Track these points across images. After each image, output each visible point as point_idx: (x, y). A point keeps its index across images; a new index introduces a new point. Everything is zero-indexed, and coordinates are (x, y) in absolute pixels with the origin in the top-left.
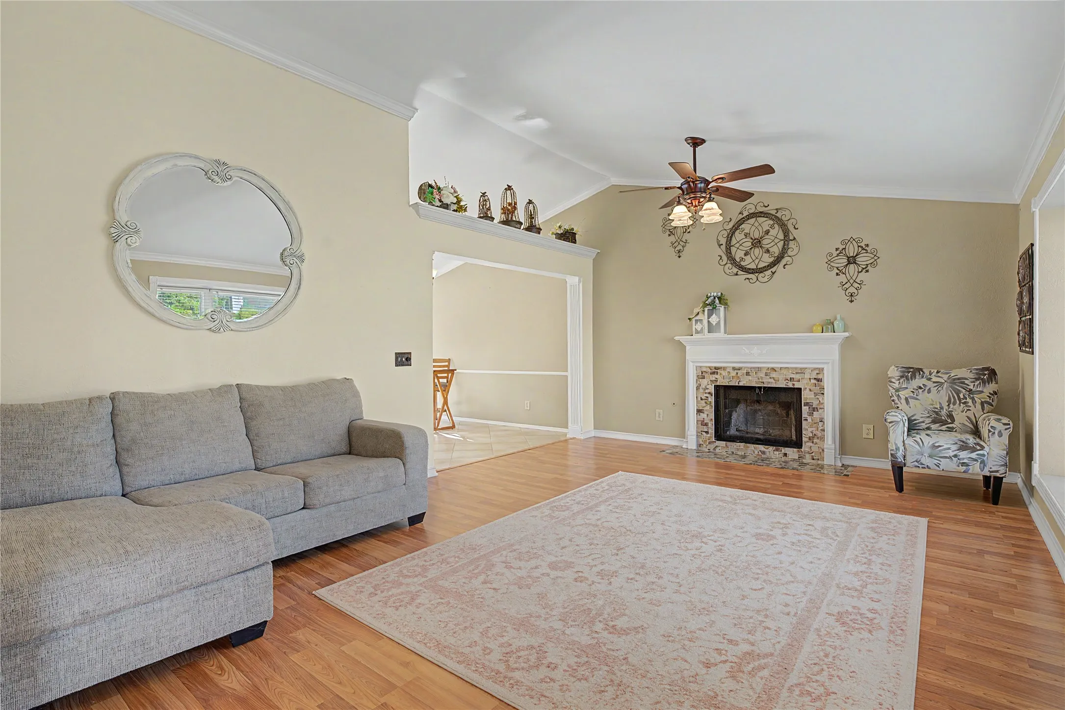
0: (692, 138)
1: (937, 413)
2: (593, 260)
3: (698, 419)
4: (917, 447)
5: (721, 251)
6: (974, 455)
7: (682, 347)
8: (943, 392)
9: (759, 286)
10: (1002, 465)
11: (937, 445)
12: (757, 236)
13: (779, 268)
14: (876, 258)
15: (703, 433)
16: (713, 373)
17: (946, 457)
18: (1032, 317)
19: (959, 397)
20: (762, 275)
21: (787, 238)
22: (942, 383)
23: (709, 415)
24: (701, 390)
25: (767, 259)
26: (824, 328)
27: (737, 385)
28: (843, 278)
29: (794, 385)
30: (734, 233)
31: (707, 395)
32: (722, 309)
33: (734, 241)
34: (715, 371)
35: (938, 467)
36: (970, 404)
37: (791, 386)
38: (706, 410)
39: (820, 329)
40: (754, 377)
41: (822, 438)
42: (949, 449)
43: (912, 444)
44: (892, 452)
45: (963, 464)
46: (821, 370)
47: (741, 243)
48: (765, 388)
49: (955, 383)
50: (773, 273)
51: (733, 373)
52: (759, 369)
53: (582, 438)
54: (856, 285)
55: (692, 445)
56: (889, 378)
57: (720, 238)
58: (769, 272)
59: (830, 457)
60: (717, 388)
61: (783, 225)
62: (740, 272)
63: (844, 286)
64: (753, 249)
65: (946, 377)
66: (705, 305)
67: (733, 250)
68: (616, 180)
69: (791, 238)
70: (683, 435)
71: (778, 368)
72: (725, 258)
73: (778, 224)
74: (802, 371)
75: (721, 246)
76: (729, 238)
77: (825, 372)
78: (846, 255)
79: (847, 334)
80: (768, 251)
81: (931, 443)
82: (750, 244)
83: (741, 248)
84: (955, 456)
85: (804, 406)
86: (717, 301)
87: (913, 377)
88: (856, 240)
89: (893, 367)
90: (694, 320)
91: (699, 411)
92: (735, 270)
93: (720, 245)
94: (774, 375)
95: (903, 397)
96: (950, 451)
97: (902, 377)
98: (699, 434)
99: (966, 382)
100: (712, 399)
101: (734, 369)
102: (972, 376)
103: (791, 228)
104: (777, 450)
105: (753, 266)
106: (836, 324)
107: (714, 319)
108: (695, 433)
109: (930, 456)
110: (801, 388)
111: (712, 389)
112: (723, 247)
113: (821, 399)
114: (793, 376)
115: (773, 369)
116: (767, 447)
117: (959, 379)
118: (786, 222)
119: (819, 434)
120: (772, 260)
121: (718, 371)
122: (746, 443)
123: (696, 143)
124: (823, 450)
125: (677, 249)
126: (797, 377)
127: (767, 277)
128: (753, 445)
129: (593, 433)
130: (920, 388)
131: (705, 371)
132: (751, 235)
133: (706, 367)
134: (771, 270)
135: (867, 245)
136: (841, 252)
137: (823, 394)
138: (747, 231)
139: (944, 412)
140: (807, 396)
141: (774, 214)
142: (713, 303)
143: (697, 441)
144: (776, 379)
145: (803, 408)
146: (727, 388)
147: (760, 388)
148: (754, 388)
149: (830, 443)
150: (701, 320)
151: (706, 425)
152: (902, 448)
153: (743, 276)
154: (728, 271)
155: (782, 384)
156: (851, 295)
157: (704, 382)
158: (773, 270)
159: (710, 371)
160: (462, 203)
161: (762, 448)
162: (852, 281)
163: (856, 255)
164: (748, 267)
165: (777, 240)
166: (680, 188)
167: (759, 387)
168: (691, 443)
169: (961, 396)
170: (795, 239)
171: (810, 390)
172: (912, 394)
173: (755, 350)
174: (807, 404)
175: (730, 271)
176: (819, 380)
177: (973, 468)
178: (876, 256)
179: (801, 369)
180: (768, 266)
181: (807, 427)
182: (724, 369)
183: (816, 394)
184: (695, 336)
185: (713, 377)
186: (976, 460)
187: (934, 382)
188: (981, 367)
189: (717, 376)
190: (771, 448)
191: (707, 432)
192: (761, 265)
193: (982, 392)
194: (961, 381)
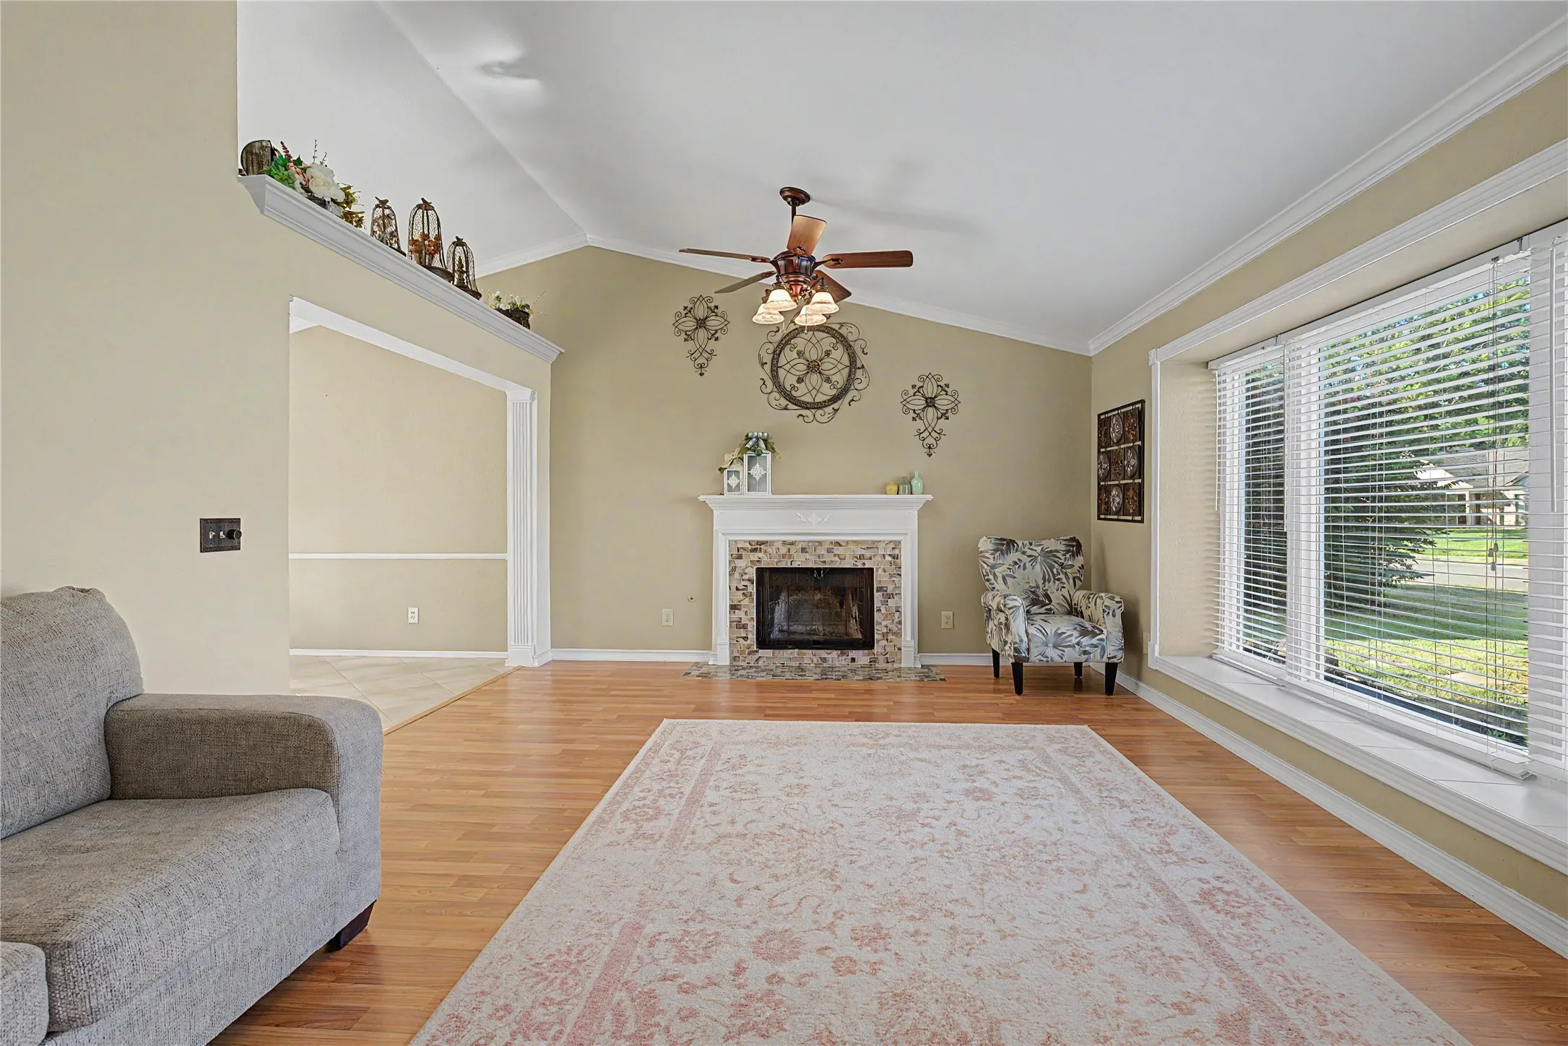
0: (791, 189)
1: (1033, 593)
2: (552, 365)
3: (732, 620)
4: (1041, 635)
5: (765, 373)
6: (1095, 641)
7: (706, 512)
8: (1038, 567)
9: (816, 427)
10: (1120, 649)
11: (1059, 632)
12: (814, 357)
13: (843, 404)
14: (956, 402)
15: (739, 639)
16: (754, 550)
17: (1070, 646)
18: (1143, 480)
19: (1052, 572)
20: (820, 411)
21: (853, 365)
22: (1036, 557)
23: (749, 614)
24: (737, 575)
25: (828, 391)
26: (901, 487)
27: (789, 566)
28: (920, 424)
29: (864, 564)
30: (782, 349)
31: (745, 583)
32: (769, 456)
33: (782, 361)
34: (757, 547)
35: (1062, 658)
36: (1064, 580)
37: (860, 566)
38: (745, 606)
39: (895, 488)
40: (812, 555)
41: (898, 634)
42: (1071, 635)
43: (1035, 633)
44: (1016, 646)
45: (1085, 652)
46: (897, 544)
47: (792, 363)
48: (825, 569)
49: (1048, 557)
50: (836, 411)
51: (783, 550)
52: (820, 543)
53: (536, 665)
54: (934, 435)
55: (725, 660)
56: (982, 552)
57: (763, 353)
58: (829, 409)
59: (909, 658)
60: (760, 572)
61: (848, 346)
62: (791, 406)
63: (922, 436)
64: (809, 375)
65: (1039, 549)
66: (746, 450)
67: (782, 372)
68: (593, 239)
69: (859, 365)
70: (707, 645)
71: (844, 541)
72: (769, 383)
73: (844, 346)
74: (872, 545)
75: (765, 366)
76: (776, 355)
77: (903, 545)
78: (923, 396)
79: (930, 497)
80: (828, 380)
81: (1053, 632)
82: (805, 367)
83: (792, 371)
84: (1078, 644)
85: (877, 591)
86: (762, 444)
87: (1008, 550)
88: (936, 377)
89: (985, 538)
90: (725, 472)
91: (734, 607)
92: (784, 402)
93: (763, 364)
94: (839, 550)
95: (1000, 576)
96: (1073, 638)
97: (996, 550)
98: (733, 642)
99: (1058, 554)
100: (753, 589)
101: (784, 543)
102: (1063, 548)
103: (859, 352)
104: (842, 654)
105: (808, 399)
106: (914, 482)
107: (757, 471)
108: (728, 642)
109: (1055, 646)
110: (872, 569)
111: (752, 573)
112: (768, 367)
113: (896, 582)
114: (863, 552)
115: (838, 544)
116: (829, 651)
117: (1051, 551)
118: (852, 344)
119: (895, 629)
120: (834, 392)
121: (762, 547)
122: (800, 649)
123: (798, 199)
124: (900, 649)
125: (697, 362)
126: (868, 554)
127: (827, 416)
128: (810, 651)
129: (549, 657)
130: (1016, 563)
131: (742, 548)
132: (807, 355)
133: (745, 541)
134: (833, 406)
135: (947, 386)
136: (918, 390)
137: (900, 575)
138: (800, 348)
139: (1040, 592)
140: (880, 578)
141: (837, 329)
142: (754, 447)
143: (731, 652)
144: (841, 557)
145: (876, 594)
146: (773, 571)
147: (819, 570)
148: (811, 570)
149: (908, 638)
150: (737, 473)
151: (744, 627)
152: (1025, 639)
153: (794, 411)
154: (774, 403)
155: (848, 564)
156: (930, 448)
157: (741, 564)
158: (836, 406)
159: (750, 547)
160: (354, 208)
161: (823, 653)
162: (930, 429)
163: (935, 397)
164: (802, 399)
165: (840, 366)
166: (774, 263)
167: (817, 569)
168: (721, 656)
169: (1055, 571)
170: (863, 367)
171: (885, 571)
172: (1008, 572)
173: (814, 517)
174: (880, 589)
175: (777, 403)
176: (895, 557)
177: (1094, 656)
178: (956, 403)
179: (874, 542)
180: (829, 400)
181: (880, 620)
182: (771, 543)
183: (891, 576)
184: (727, 495)
185: (755, 556)
186: (1096, 646)
187: (1029, 556)
188: (1068, 538)
189: (760, 555)
190: (835, 653)
191: (745, 638)
192: (820, 398)
193: (1072, 566)
194: (1050, 554)
